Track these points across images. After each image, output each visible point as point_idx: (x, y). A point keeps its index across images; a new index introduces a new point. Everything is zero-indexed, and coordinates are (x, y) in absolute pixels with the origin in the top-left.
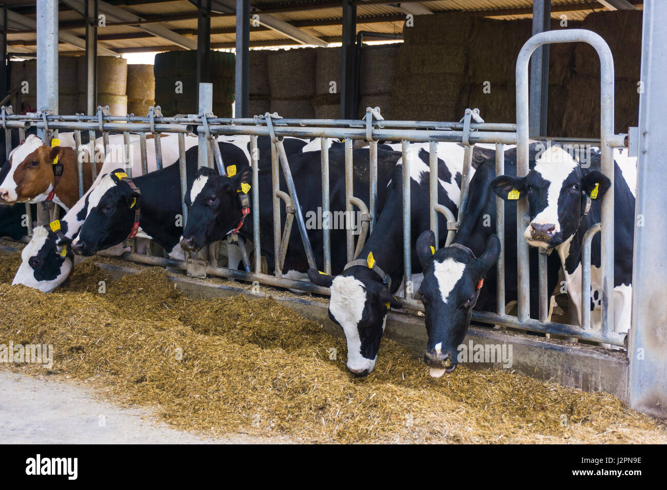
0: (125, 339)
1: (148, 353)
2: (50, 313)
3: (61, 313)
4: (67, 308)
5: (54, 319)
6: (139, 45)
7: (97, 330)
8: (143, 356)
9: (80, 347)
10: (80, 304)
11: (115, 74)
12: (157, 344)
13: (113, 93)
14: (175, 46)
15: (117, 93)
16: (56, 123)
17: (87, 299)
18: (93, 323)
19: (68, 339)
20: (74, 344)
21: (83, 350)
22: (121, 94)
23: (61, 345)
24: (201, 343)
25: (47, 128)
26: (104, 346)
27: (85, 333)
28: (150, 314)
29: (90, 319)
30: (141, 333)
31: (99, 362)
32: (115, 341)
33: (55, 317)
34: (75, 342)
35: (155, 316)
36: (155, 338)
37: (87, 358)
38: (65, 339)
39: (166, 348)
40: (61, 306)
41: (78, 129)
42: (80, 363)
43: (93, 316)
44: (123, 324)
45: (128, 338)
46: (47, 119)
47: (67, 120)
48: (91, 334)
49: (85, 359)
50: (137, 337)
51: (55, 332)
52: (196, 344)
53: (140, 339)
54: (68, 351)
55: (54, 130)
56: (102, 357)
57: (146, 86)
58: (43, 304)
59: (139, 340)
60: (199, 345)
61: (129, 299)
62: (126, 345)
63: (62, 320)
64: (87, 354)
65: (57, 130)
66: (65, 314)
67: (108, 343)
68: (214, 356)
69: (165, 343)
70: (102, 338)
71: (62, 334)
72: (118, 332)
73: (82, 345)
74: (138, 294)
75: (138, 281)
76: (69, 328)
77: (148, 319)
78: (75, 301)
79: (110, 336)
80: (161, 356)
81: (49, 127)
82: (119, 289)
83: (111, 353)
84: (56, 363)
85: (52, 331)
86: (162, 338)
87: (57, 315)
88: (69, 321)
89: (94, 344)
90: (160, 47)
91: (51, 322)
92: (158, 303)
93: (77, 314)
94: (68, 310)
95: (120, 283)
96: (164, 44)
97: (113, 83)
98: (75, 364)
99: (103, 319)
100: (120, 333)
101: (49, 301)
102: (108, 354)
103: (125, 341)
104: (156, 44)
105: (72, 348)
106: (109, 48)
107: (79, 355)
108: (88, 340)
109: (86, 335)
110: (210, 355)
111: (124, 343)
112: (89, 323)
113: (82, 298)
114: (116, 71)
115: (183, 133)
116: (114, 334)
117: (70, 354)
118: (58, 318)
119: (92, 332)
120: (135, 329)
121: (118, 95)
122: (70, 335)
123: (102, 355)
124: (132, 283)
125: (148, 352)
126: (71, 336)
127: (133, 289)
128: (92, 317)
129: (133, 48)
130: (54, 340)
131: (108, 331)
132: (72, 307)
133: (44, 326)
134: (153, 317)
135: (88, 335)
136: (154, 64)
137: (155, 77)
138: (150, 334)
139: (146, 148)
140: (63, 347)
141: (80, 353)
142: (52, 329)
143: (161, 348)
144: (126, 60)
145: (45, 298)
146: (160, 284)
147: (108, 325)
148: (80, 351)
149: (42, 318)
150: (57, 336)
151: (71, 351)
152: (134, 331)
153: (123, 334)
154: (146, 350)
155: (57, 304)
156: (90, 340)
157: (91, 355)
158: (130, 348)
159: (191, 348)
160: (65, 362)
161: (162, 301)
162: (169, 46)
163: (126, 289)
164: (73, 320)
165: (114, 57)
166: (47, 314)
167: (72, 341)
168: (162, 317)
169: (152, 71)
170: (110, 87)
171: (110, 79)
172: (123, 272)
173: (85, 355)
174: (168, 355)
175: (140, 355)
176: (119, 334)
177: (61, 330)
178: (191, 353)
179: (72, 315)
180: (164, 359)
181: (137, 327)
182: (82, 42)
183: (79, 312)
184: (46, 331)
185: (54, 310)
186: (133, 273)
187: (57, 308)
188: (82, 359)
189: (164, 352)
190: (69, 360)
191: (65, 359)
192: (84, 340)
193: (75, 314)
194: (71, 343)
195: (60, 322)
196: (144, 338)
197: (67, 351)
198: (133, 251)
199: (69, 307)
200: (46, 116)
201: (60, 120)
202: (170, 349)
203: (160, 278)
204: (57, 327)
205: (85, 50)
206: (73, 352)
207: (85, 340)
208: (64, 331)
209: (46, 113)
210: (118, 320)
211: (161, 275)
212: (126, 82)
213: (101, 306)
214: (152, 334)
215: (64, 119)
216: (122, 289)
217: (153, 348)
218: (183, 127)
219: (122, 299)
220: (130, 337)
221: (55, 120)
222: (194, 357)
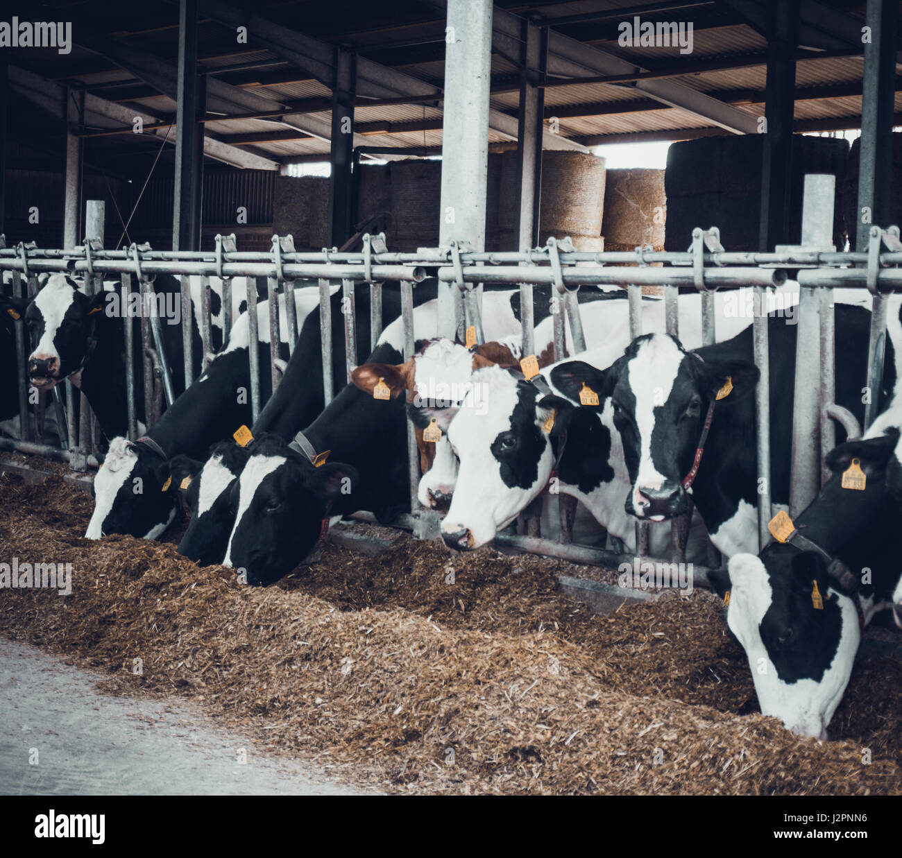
0: (631, 737)
1: (684, 771)
2: (467, 671)
3: (491, 673)
4: (502, 663)
5: (476, 686)
6: (631, 128)
7: (568, 714)
8: (673, 775)
9: (532, 748)
10: (532, 657)
11: (579, 190)
12: (704, 750)
13: (575, 231)
14: (710, 127)
15: (582, 232)
16: (480, 270)
17: (547, 645)
18: (561, 699)
19: (507, 731)
20: (518, 741)
21: (537, 755)
22: (590, 233)
23: (490, 741)
24: (807, 754)
25: (460, 281)
26: (585, 749)
27: (543, 718)
28: (681, 690)
29: (553, 690)
30: (667, 726)
31: (574, 783)
32: (610, 741)
33: (478, 682)
34: (521, 737)
35: (692, 693)
36: (699, 738)
37: (547, 774)
38: (498, 729)
39: (726, 760)
40: (491, 659)
41: (528, 282)
42: (532, 783)
43: (560, 683)
44: (627, 704)
45: (637, 734)
46: (461, 261)
47: (504, 264)
48: (556, 721)
49: (542, 774)
50: (659, 732)
51: (477, 713)
52: (794, 756)
53: (665, 738)
54: (506, 755)
55: (476, 285)
56: (580, 774)
57: (646, 217)
58: (450, 654)
59: (663, 741)
60: (804, 757)
61: (633, 655)
62: (634, 751)
63: (491, 688)
64: (547, 765)
65: (481, 285)
66: (499, 675)
67: (594, 743)
68: (839, 784)
69: (724, 750)
70: (579, 732)
71: (493, 718)
72: (615, 720)
73: (535, 745)
74: (652, 645)
75: (653, 616)
76: (507, 706)
77: (677, 701)
78: (522, 650)
79: (598, 728)
80: (714, 780)
81: (466, 279)
82: (609, 632)
83: (600, 765)
84: (480, 780)
85: (472, 711)
86: (717, 738)
87: (480, 677)
88: (508, 691)
89: (562, 744)
90: (678, 130)
91: (468, 692)
92: (699, 667)
93: (525, 678)
94: (504, 666)
95: (611, 621)
96: (686, 125)
97: (574, 209)
98: (519, 786)
99: (582, 691)
100: (621, 722)
101: (463, 647)
102: (594, 767)
103: (632, 740)
104: (668, 125)
105: (515, 749)
106: (567, 134)
107: (529, 765)
108: (549, 735)
109: (544, 724)
110: (830, 782)
111: (629, 745)
112: (553, 699)
113: (535, 643)
114: (580, 184)
115: (764, 286)
116: (606, 725)
117: (509, 761)
118: (484, 683)
119: (558, 718)
120: (654, 716)
121: (584, 236)
122: (509, 722)
123: (581, 769)
124: (638, 620)
125: (684, 767)
126: (513, 724)
127: (640, 635)
128: (557, 686)
129: (617, 134)
130: (475, 730)
131: (593, 716)
132: (514, 661)
133: (453, 699)
134: (687, 697)
135: (550, 724)
136: (664, 167)
137: (667, 196)
138: (688, 728)
139: (677, 321)
140: (494, 747)
141: (532, 762)
142: (471, 706)
143: (713, 761)
144: (602, 159)
145: (455, 641)
146: (702, 627)
147: (592, 704)
148: (532, 758)
149: (449, 681)
150: (482, 722)
151: (512, 755)
152: (650, 720)
153: (626, 726)
154: (679, 764)
155: (480, 655)
156: (553, 734)
157: (555, 767)
158: (644, 756)
159: (784, 763)
160: (498, 780)
161: (708, 663)
162: (697, 128)
163: (626, 633)
164: (517, 689)
165: (578, 153)
166: (459, 674)
167: (513, 734)
168: (707, 697)
169: (660, 183)
170: (568, 218)
171: (568, 201)
172: (617, 597)
173: (543, 767)
174: (730, 776)
175: (666, 773)
176: (617, 724)
177: (491, 710)
178: (783, 774)
179: (514, 680)
180: (722, 785)
181: (658, 712)
182: (512, 124)
183: (529, 673)
184: (457, 711)
185: (476, 667)
186: (640, 600)
187: (483, 663)
188: (536, 775)
189: (720, 769)
190: (508, 777)
191: (498, 772)
192: (540, 734)
193: (520, 676)
194: (511, 738)
195: (488, 693)
196: (675, 736)
197: (502, 756)
198: (641, 552)
199: (507, 662)
200: (460, 255)
201: (487, 263)
202: (734, 763)
203: (700, 613)
204: (483, 703)
205: (516, 140)
206: (517, 758)
207: (543, 733)
208: (496, 713)
209: (459, 249)
210: (616, 695)
211: (705, 607)
212: (601, 208)
213: (576, 663)
214: (692, 729)
215: (497, 261)
216: (618, 634)
217: (695, 758)
218: (766, 274)
219: (616, 655)
220: (642, 733)
221: (477, 263)
222: (790, 783)
